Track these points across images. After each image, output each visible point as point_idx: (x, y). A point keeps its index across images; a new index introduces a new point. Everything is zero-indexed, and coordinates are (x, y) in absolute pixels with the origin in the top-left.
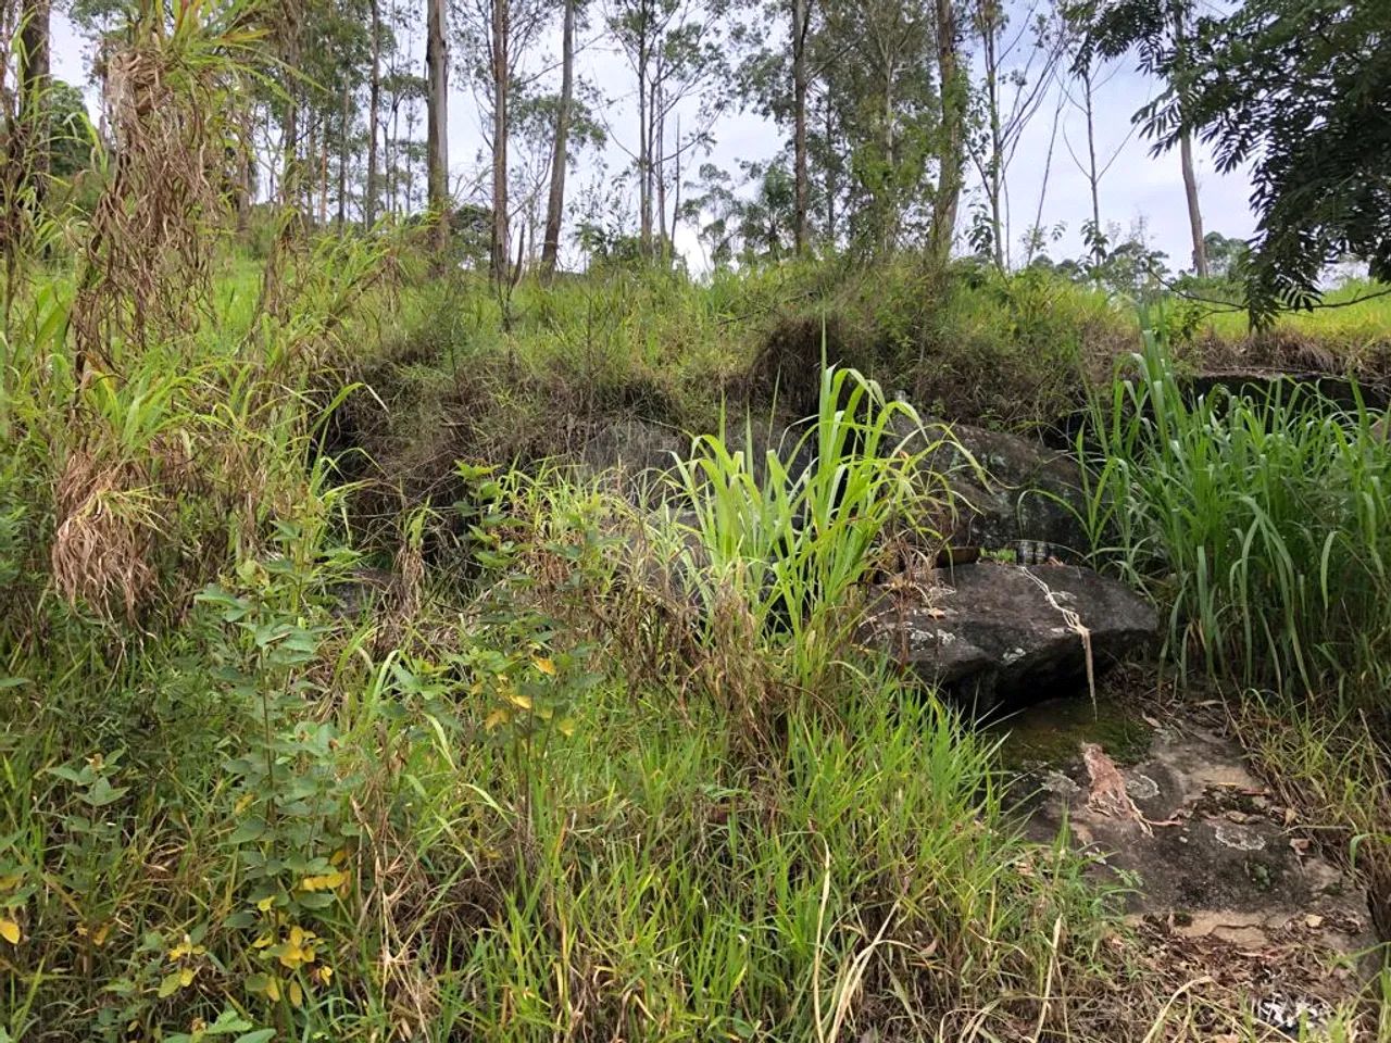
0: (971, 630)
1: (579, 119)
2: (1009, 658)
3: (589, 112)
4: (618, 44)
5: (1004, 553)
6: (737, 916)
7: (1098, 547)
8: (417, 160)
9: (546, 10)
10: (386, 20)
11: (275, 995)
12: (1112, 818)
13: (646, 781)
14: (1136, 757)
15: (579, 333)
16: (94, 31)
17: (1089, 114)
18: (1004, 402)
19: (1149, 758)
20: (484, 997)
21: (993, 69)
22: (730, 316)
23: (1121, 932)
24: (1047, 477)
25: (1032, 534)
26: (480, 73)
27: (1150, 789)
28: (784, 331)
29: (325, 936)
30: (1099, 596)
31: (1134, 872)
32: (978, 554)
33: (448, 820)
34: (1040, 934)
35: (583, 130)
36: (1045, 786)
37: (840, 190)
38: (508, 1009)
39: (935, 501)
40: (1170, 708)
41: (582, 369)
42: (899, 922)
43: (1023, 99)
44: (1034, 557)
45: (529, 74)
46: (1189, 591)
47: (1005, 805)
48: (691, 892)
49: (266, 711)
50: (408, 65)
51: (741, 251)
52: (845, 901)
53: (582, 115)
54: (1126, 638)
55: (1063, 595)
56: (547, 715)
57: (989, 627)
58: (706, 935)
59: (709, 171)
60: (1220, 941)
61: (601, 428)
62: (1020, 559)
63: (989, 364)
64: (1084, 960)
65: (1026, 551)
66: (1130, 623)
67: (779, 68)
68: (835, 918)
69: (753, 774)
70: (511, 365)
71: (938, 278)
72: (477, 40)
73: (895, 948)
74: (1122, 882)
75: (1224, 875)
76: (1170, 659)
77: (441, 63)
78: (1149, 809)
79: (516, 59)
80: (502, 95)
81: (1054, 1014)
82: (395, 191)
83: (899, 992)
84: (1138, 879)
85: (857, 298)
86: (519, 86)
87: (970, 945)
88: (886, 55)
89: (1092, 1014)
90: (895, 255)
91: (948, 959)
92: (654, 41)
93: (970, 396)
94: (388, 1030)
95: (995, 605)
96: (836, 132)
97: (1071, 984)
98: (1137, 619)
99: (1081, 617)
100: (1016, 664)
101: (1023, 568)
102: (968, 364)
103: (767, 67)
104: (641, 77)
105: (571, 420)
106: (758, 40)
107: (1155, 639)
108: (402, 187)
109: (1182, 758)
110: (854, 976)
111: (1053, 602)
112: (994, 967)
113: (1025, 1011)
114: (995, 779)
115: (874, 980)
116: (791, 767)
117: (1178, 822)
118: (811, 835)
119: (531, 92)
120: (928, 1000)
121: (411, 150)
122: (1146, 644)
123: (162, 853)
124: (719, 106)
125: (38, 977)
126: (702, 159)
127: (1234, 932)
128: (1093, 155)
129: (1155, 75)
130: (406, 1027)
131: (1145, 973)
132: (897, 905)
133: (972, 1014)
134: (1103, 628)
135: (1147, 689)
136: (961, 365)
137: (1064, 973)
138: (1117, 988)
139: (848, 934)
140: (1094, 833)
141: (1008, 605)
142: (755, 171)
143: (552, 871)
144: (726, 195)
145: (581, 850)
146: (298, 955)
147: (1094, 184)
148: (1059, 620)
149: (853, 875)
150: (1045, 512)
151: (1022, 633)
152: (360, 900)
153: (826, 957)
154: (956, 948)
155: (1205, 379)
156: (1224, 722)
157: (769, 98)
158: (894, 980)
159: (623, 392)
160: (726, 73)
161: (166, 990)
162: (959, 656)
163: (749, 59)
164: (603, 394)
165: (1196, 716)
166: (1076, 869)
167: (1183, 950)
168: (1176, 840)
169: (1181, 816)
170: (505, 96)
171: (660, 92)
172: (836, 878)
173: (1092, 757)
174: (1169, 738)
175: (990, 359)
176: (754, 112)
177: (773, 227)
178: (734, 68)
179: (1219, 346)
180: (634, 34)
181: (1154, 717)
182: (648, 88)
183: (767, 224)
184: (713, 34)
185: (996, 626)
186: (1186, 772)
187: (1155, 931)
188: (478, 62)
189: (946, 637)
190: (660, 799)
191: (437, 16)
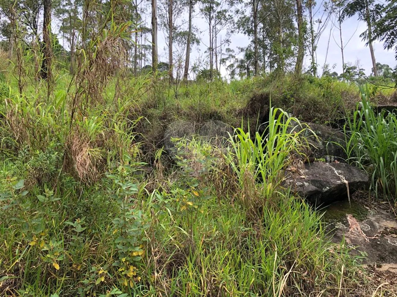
0: (313, 182)
1: (192, 37)
2: (325, 190)
3: (195, 35)
4: (203, 16)
5: (321, 159)
6: (251, 264)
7: (350, 157)
8: (147, 50)
9: (183, 7)
10: (139, 12)
11: (126, 284)
12: (357, 236)
13: (223, 226)
14: (363, 218)
15: (197, 99)
16: (60, 18)
17: (340, 30)
18: (319, 115)
19: (367, 219)
20: (181, 286)
21: (312, 18)
22: (239, 92)
23: (361, 269)
24: (333, 137)
25: (330, 154)
26: (165, 25)
27: (368, 228)
28: (255, 97)
29: (138, 268)
30: (351, 171)
31: (365, 252)
32: (314, 160)
33: (172, 236)
34: (338, 270)
35: (194, 40)
36: (336, 227)
37: (267, 54)
38: (188, 289)
39: (304, 146)
40: (373, 204)
41: (198, 109)
42: (297, 266)
43: (321, 26)
44: (331, 160)
45: (178, 25)
46: (377, 169)
47: (325, 233)
48: (237, 257)
49: (124, 207)
50: (145, 24)
51: (238, 72)
52: (281, 259)
53: (193, 36)
54: (359, 184)
55: (340, 171)
56: (196, 207)
57: (318, 181)
58: (242, 269)
59: (228, 50)
60: (390, 272)
61: (203, 125)
62: (326, 161)
63: (315, 104)
64: (350, 277)
65: (328, 159)
66: (360, 180)
67: (249, 21)
68: (278, 265)
69: (253, 224)
70: (178, 108)
71: (299, 80)
72: (164, 16)
73: (296, 273)
74: (361, 255)
75: (391, 253)
76: (372, 190)
77: (155, 24)
78: (368, 234)
79: (174, 21)
80: (171, 32)
81: (342, 293)
82: (141, 59)
83: (297, 286)
84: (366, 254)
85: (276, 86)
86: (175, 29)
87: (317, 273)
88: (280, 16)
89: (354, 293)
90: (286, 74)
91: (311, 276)
92: (213, 15)
93: (309, 114)
94: (155, 294)
95: (320, 175)
96: (265, 38)
97: (347, 284)
98: (362, 178)
99: (345, 178)
100: (326, 192)
101: (328, 164)
102: (309, 105)
103: (245, 20)
104: (210, 25)
105: (195, 123)
106: (243, 13)
107: (367, 184)
108: (143, 58)
109: (377, 219)
110: (284, 281)
111: (337, 173)
112: (324, 279)
113: (334, 292)
114: (322, 225)
115: (289, 283)
116: (264, 221)
117: (377, 238)
118: (270, 241)
119: (179, 30)
120: (305, 288)
121: (146, 48)
122: (365, 185)
123: (94, 245)
124: (232, 32)
125: (63, 279)
126: (227, 47)
127: (394, 269)
128: (342, 42)
129: (363, 21)
130: (160, 294)
131: (369, 282)
132: (296, 261)
133: (318, 293)
134: (352, 181)
135: (365, 198)
136: (307, 105)
137: (345, 282)
138: (361, 286)
139: (282, 269)
140: (351, 240)
141: (324, 174)
142: (242, 50)
143: (199, 251)
144: (233, 57)
145: (207, 245)
146: (132, 274)
147: (342, 50)
148: (339, 179)
149: (283, 252)
150: (333, 147)
151: (328, 182)
152: (148, 258)
153: (276, 275)
154: (313, 273)
155: (379, 107)
156: (389, 208)
157: (246, 29)
158: (295, 282)
159: (209, 115)
160: (234, 23)
161: (97, 283)
162: (310, 189)
163: (240, 18)
164: (204, 115)
165: (381, 206)
166: (347, 251)
167: (380, 275)
168: (376, 243)
169: (377, 236)
170: (172, 32)
171: (215, 28)
172: (278, 253)
173: (350, 219)
174: (373, 213)
175: (315, 103)
176: (242, 33)
177: (248, 65)
178: (236, 21)
179: (383, 97)
180: (207, 13)
181: (368, 206)
182: (212, 28)
183: (246, 65)
184: (230, 12)
185: (321, 180)
186: (378, 223)
187: (371, 269)
188: (164, 22)
189: (306, 184)
190: (228, 231)
191: (154, 11)
